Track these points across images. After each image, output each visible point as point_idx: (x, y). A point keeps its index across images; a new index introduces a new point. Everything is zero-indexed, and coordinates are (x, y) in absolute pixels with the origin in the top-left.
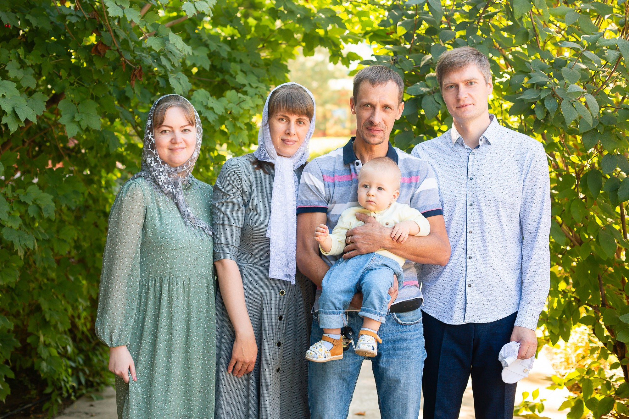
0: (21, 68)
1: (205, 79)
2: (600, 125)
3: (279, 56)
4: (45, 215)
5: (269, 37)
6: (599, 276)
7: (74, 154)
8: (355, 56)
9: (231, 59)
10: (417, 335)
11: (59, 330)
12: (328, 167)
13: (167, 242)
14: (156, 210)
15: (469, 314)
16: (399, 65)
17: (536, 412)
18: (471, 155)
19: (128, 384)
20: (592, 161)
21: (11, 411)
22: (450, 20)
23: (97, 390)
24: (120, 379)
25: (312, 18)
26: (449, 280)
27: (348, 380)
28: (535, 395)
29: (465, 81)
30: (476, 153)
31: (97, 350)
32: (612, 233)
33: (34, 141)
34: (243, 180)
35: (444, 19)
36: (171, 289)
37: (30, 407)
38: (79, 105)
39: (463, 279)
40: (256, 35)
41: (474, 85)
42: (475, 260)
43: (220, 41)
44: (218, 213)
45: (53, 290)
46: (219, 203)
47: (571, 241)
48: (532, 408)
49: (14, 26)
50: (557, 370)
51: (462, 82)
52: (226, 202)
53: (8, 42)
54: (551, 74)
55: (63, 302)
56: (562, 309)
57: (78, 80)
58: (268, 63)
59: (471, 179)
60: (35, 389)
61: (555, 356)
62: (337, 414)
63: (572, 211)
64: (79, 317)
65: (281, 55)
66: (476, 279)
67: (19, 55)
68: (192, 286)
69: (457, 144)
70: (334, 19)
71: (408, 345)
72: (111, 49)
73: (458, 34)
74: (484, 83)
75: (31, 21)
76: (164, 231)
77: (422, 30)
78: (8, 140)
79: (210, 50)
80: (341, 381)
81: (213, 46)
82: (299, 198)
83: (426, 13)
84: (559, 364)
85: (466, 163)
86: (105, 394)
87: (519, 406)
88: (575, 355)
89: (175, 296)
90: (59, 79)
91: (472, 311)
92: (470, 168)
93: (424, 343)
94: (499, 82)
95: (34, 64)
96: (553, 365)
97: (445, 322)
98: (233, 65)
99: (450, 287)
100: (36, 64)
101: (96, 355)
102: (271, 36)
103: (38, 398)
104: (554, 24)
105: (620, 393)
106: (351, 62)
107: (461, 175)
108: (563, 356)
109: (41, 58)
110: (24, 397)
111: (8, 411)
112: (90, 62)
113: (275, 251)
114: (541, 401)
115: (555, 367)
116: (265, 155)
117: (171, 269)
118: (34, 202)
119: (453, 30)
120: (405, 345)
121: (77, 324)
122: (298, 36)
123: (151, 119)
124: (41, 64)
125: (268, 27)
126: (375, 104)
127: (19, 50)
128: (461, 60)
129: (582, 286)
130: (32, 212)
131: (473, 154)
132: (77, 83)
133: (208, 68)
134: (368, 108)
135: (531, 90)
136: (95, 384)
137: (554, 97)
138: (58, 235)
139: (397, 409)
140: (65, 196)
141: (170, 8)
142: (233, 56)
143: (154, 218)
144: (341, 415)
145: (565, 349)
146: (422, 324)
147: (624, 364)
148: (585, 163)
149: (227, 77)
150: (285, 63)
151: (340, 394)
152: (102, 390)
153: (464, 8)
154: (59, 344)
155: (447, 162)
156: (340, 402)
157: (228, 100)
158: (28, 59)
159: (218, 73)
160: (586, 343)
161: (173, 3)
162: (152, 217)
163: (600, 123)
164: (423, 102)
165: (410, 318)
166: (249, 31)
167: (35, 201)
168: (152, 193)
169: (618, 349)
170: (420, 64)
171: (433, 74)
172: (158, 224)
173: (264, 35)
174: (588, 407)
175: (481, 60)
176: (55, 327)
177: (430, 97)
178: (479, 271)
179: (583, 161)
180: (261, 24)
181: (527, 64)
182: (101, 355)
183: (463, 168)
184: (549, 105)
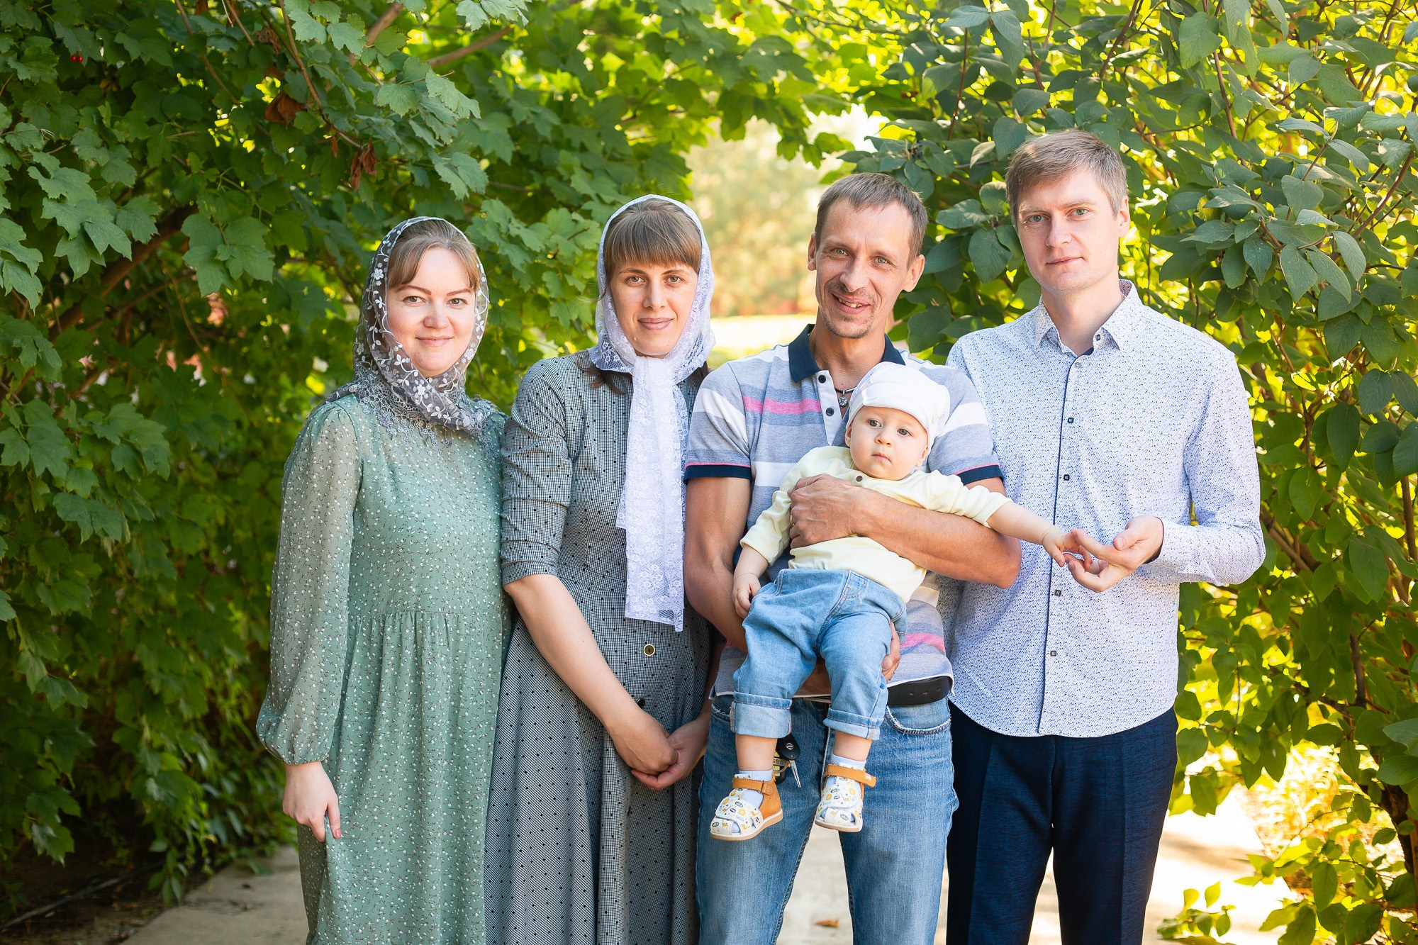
0: (102, 146)
1: (503, 185)
2: (1364, 305)
3: (668, 138)
4: (149, 467)
5: (646, 96)
6: (1352, 638)
7: (222, 339)
8: (833, 141)
9: (560, 143)
10: (936, 757)
11: (181, 716)
12: (755, 381)
13: (410, 538)
14: (385, 470)
15: (1050, 716)
16: (924, 162)
17: (1213, 933)
18: (1073, 369)
19: (324, 843)
20: (1341, 385)
21: (71, 893)
22: (1041, 67)
23: (262, 854)
24: (307, 830)
25: (740, 58)
26: (1007, 638)
27: (783, 850)
28: (1210, 897)
29: (1065, 206)
30: (1085, 364)
31: (266, 766)
32: (1379, 545)
33: (134, 310)
34: (568, 406)
35: (1026, 64)
36: (419, 640)
37: (116, 885)
38: (227, 229)
39: (1039, 637)
40: (620, 92)
41: (1087, 216)
42: (1068, 597)
43: (538, 103)
44: (516, 475)
45: (169, 631)
46: (517, 455)
47: (1293, 560)
48: (1205, 925)
49: (90, 60)
50: (1266, 841)
51: (1059, 209)
52: (532, 451)
53: (76, 94)
54: (1258, 192)
55: (192, 658)
56: (1268, 709)
57: (225, 176)
58: (643, 154)
59: (1071, 420)
60: (125, 847)
61: (1264, 810)
62: (755, 924)
63: (1291, 494)
64: (226, 694)
65: (673, 137)
66: (1068, 640)
67: (100, 119)
68: (463, 632)
69: (1045, 343)
70: (790, 59)
71: (915, 778)
72: (306, 110)
73: (1055, 99)
74: (1110, 211)
75: (127, 48)
76: (403, 513)
77: (977, 88)
78: (76, 305)
79: (513, 120)
80: (767, 852)
81: (522, 113)
82: (690, 445)
83: (990, 50)
84: (1271, 827)
85: (1063, 386)
86: (277, 862)
87: (1175, 920)
88: (1307, 808)
89: (427, 654)
90: (184, 172)
91: (1056, 710)
92: (1070, 396)
93: (952, 777)
94: (1143, 208)
95: (131, 140)
96: (1260, 829)
97: (996, 730)
98: (563, 154)
99: (1009, 654)
100: (137, 139)
101: (262, 777)
102: (651, 95)
103: (132, 866)
104: (1272, 85)
105: (1394, 897)
106: (824, 154)
107: (1051, 410)
108: (1281, 809)
109: (147, 127)
110: (101, 863)
111: (64, 892)
112: (260, 137)
113: (638, 559)
114: (1225, 909)
115: (1262, 834)
116: (612, 359)
117: (419, 596)
118: (125, 439)
119: (1045, 90)
120: (908, 778)
121: (221, 710)
122: (711, 96)
123: (382, 268)
124: (146, 141)
125: (645, 74)
126: (855, 247)
127: (101, 108)
128: (1059, 159)
129: (1313, 658)
130: (120, 461)
131: (1079, 366)
132: (224, 183)
133: (508, 159)
134: (841, 256)
135: (1214, 222)
136: (256, 840)
137: (1264, 241)
138: (180, 513)
139: (887, 916)
140: (198, 426)
141: (434, 27)
142: (567, 135)
143: (381, 485)
144: (765, 926)
145: (1285, 796)
146: (949, 735)
147: (1404, 833)
148: (1324, 389)
149: (550, 181)
150: (682, 154)
151: (764, 880)
152: (272, 855)
153: (1072, 42)
154: (181, 746)
155: (1022, 379)
156: (762, 897)
157: (549, 229)
158: (119, 129)
159: (532, 172)
160: (1332, 783)
161: (440, 18)
162: (377, 483)
163: (1365, 300)
164: (972, 244)
165: (922, 721)
166: (604, 85)
167: (127, 436)
168: (373, 432)
169: (1392, 799)
170: (969, 162)
171: (998, 183)
172: (390, 498)
173: (636, 91)
174: (1323, 924)
175: (1103, 162)
176: (174, 708)
177: (988, 233)
178: (1076, 622)
179: (1321, 386)
180: (631, 68)
181: (1206, 169)
182: (273, 776)
183: (1055, 395)
184: (1252, 257)
